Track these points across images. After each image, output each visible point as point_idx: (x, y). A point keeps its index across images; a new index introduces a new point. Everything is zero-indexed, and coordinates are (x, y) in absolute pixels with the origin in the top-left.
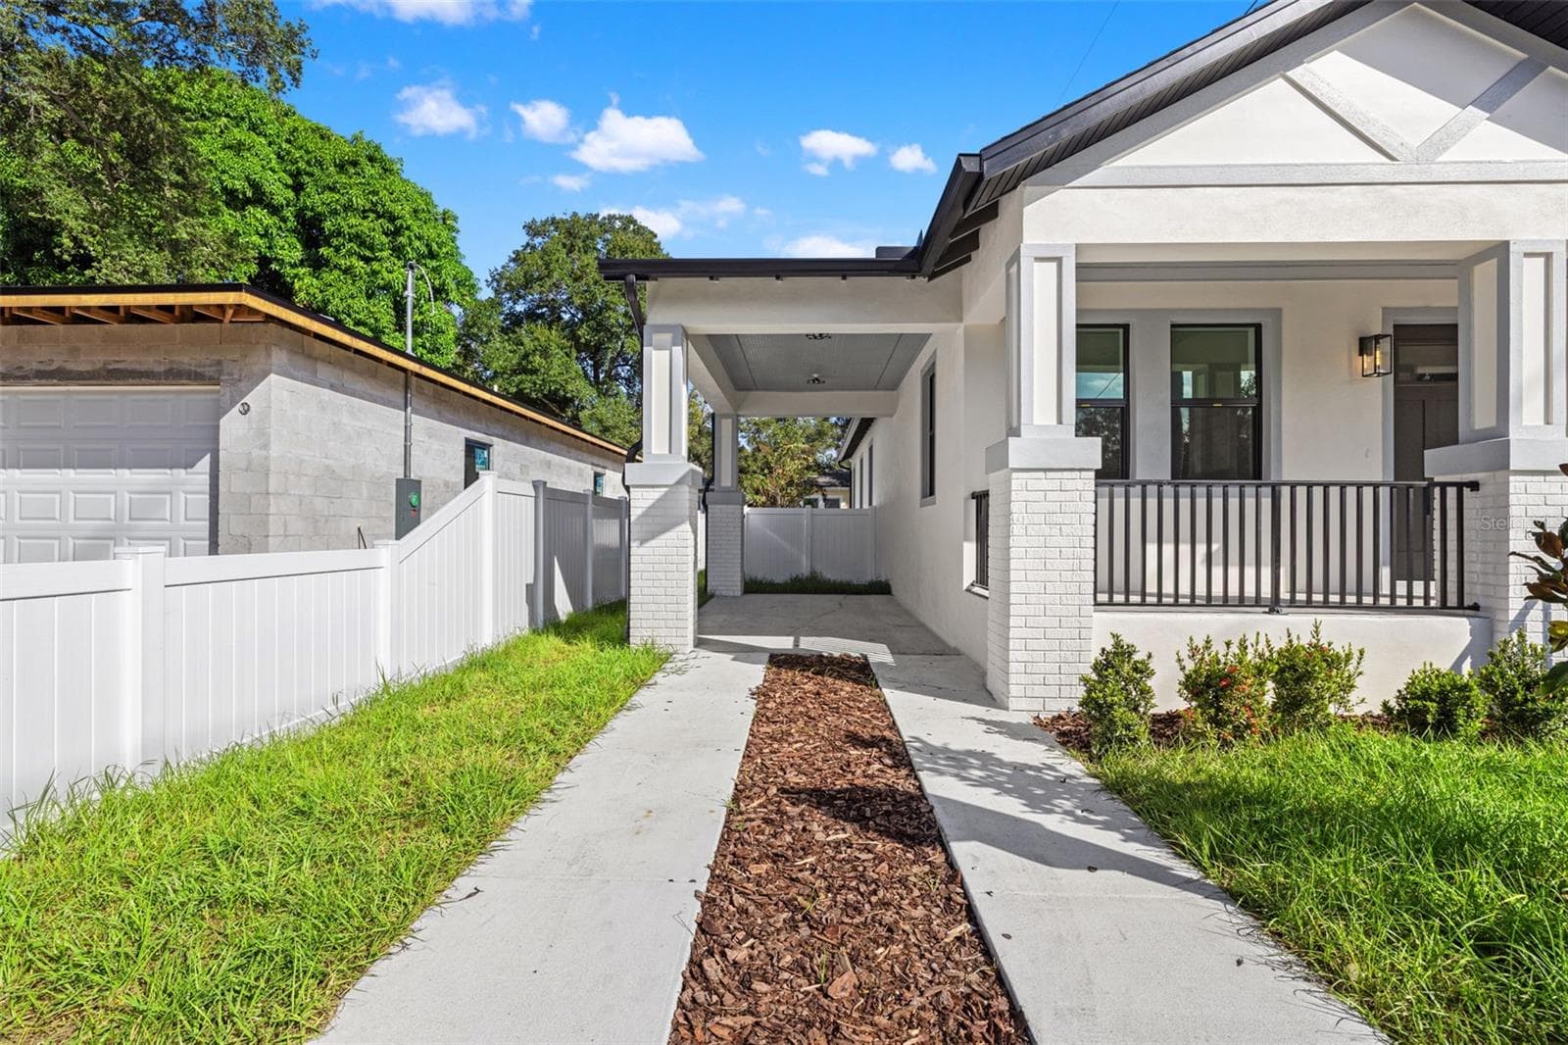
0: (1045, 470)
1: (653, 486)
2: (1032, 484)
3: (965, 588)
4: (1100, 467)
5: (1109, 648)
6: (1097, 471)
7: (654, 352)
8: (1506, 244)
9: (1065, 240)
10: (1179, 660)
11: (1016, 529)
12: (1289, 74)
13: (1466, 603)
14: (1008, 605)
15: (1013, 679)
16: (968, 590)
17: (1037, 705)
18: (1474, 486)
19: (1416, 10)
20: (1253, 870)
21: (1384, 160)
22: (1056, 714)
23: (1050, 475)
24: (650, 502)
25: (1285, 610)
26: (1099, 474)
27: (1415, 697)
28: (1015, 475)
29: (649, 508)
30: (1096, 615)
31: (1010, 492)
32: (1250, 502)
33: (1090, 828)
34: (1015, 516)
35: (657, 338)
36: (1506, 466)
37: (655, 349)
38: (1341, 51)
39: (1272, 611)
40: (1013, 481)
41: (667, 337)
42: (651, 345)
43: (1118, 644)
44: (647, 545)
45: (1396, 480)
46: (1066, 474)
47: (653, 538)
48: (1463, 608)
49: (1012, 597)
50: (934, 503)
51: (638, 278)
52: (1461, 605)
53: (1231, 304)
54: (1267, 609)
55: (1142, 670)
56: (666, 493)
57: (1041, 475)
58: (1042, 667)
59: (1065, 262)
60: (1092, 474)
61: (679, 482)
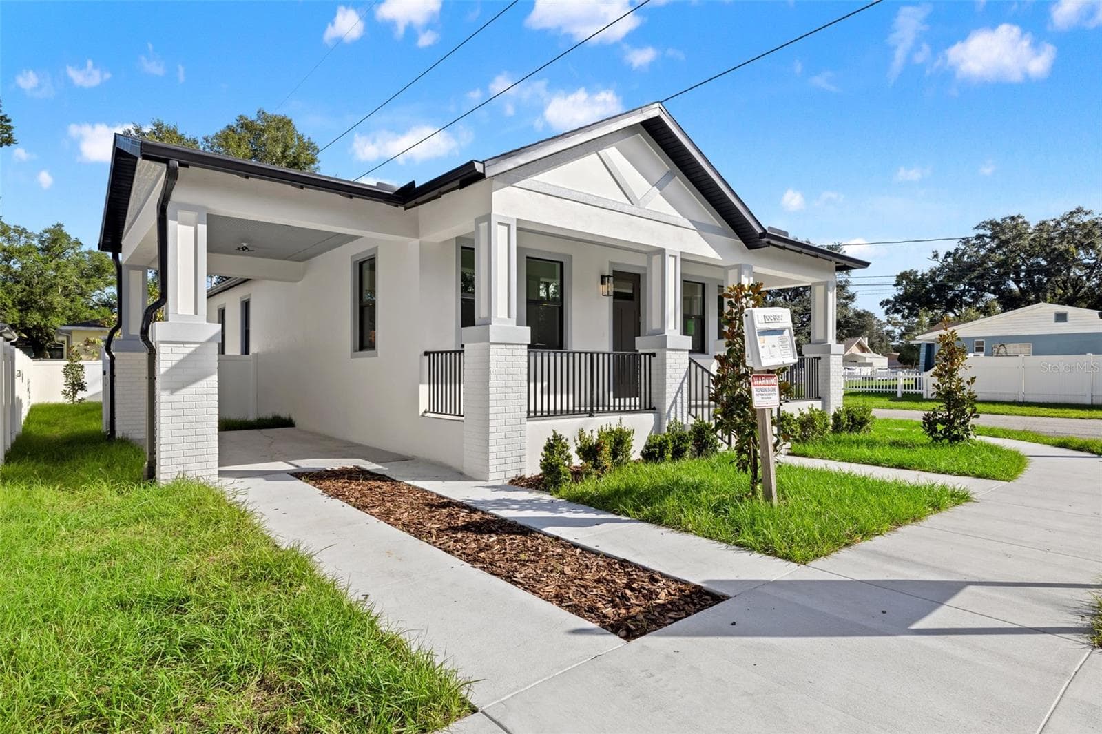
0: (505, 344)
1: (183, 343)
2: (500, 352)
3: (420, 414)
4: (530, 343)
5: (551, 438)
6: (528, 345)
7: (180, 226)
8: (664, 249)
9: (512, 216)
10: (575, 441)
11: (492, 377)
12: (599, 152)
13: (652, 407)
14: (488, 420)
15: (491, 462)
16: (423, 416)
17: (502, 476)
18: (654, 355)
19: (638, 137)
20: (646, 511)
21: (630, 203)
22: (510, 479)
23: (508, 346)
24: (180, 357)
25: (595, 415)
26: (529, 347)
27: (651, 447)
28: (492, 346)
29: (180, 361)
30: (528, 423)
31: (489, 355)
32: (559, 359)
33: (581, 514)
34: (491, 370)
35: (181, 214)
36: (665, 347)
37: (179, 223)
38: (617, 148)
39: (591, 415)
40: (491, 350)
41: (192, 215)
42: (176, 219)
43: (555, 436)
44: (178, 393)
45: (614, 350)
46: (515, 346)
47: (183, 387)
48: (651, 409)
49: (490, 416)
50: (377, 356)
51: (181, 165)
52: (650, 409)
53: (555, 250)
54: (588, 415)
55: (565, 447)
56: (197, 349)
57: (503, 346)
58: (504, 454)
59: (511, 226)
60: (526, 347)
61: (210, 340)
